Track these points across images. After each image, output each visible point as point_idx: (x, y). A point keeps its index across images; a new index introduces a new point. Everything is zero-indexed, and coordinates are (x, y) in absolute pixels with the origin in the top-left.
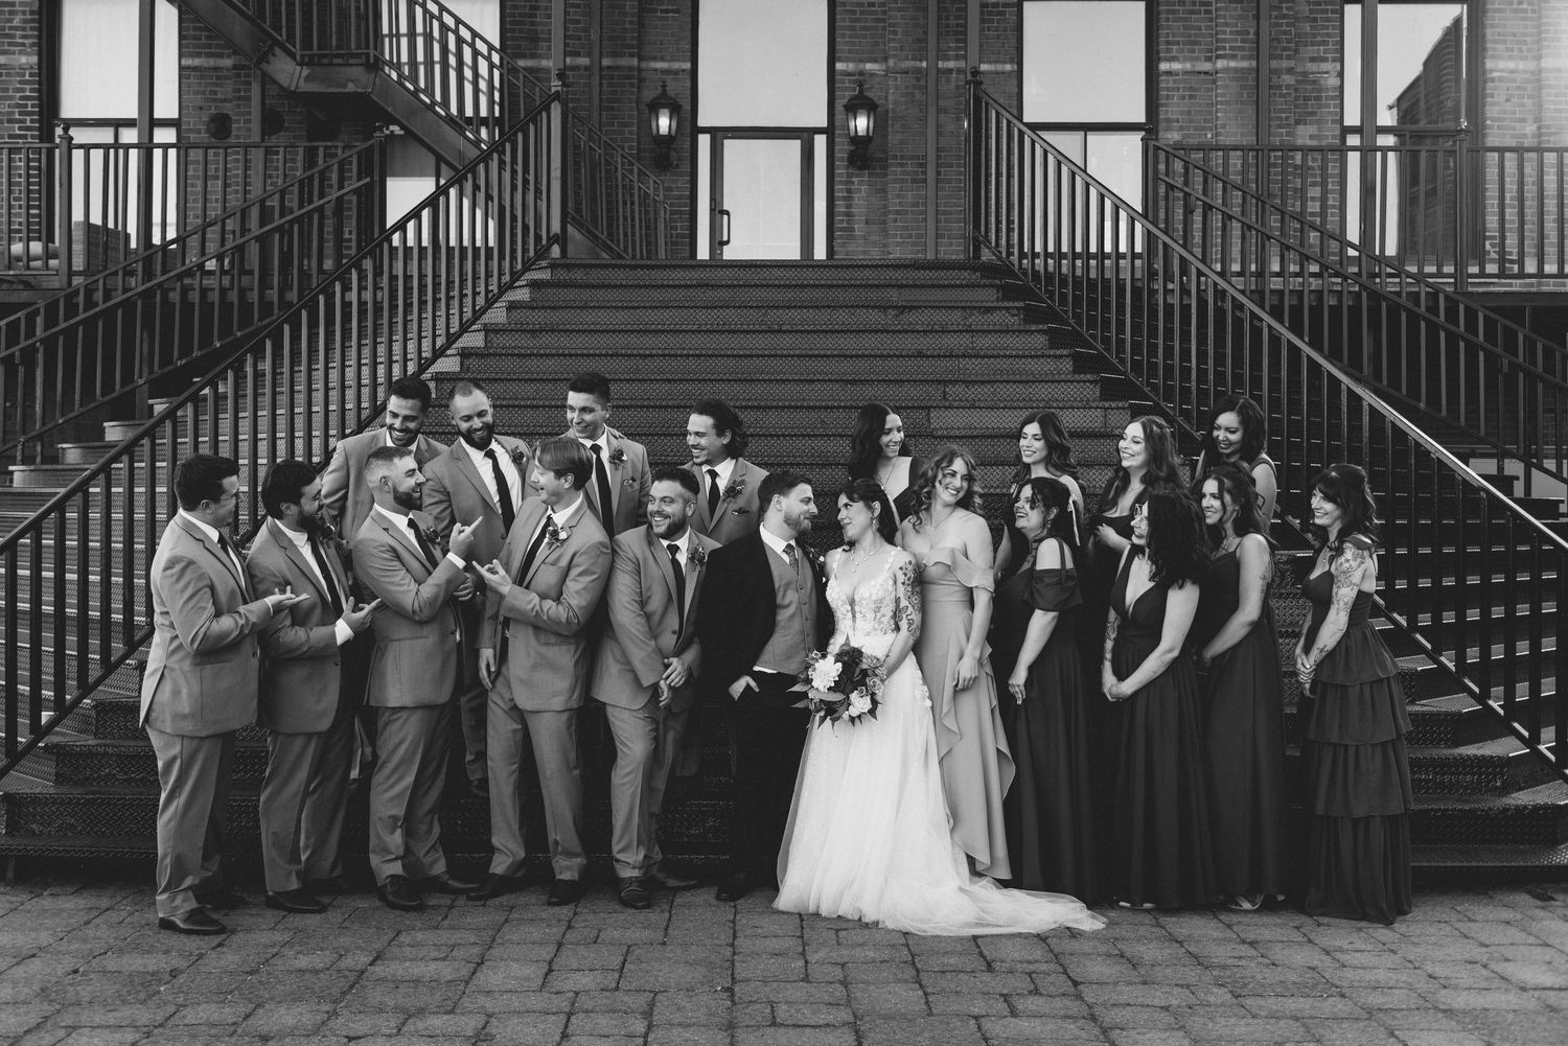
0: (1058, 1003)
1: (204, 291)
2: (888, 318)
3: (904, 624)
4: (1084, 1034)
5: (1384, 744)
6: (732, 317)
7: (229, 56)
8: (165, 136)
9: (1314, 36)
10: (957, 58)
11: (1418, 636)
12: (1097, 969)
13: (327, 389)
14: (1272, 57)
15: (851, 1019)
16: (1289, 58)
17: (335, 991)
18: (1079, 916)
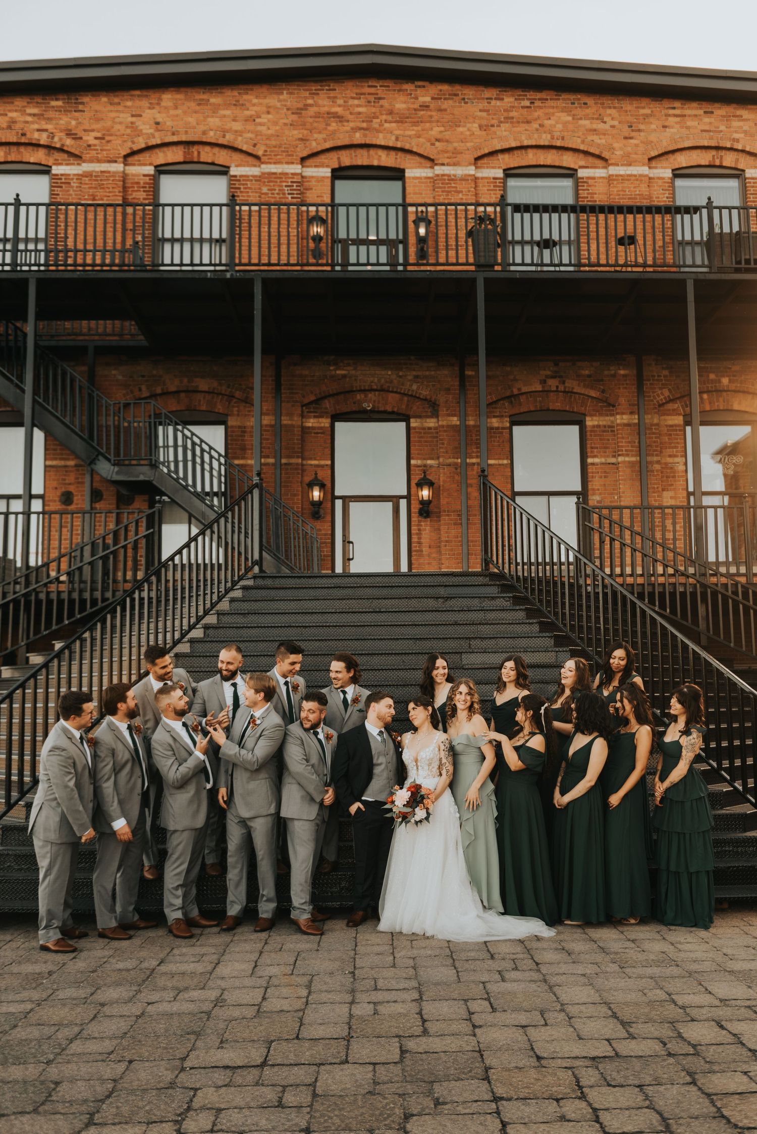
0: (527, 974)
1: (59, 593)
2: (439, 604)
3: (444, 772)
4: (539, 989)
5: (703, 832)
6: (354, 605)
7: (72, 460)
8: (37, 506)
9: (670, 443)
10: (477, 457)
11: (723, 773)
12: (549, 956)
13: (131, 647)
14: (647, 455)
15: (417, 985)
16: (657, 455)
17: (139, 980)
18: (541, 929)
